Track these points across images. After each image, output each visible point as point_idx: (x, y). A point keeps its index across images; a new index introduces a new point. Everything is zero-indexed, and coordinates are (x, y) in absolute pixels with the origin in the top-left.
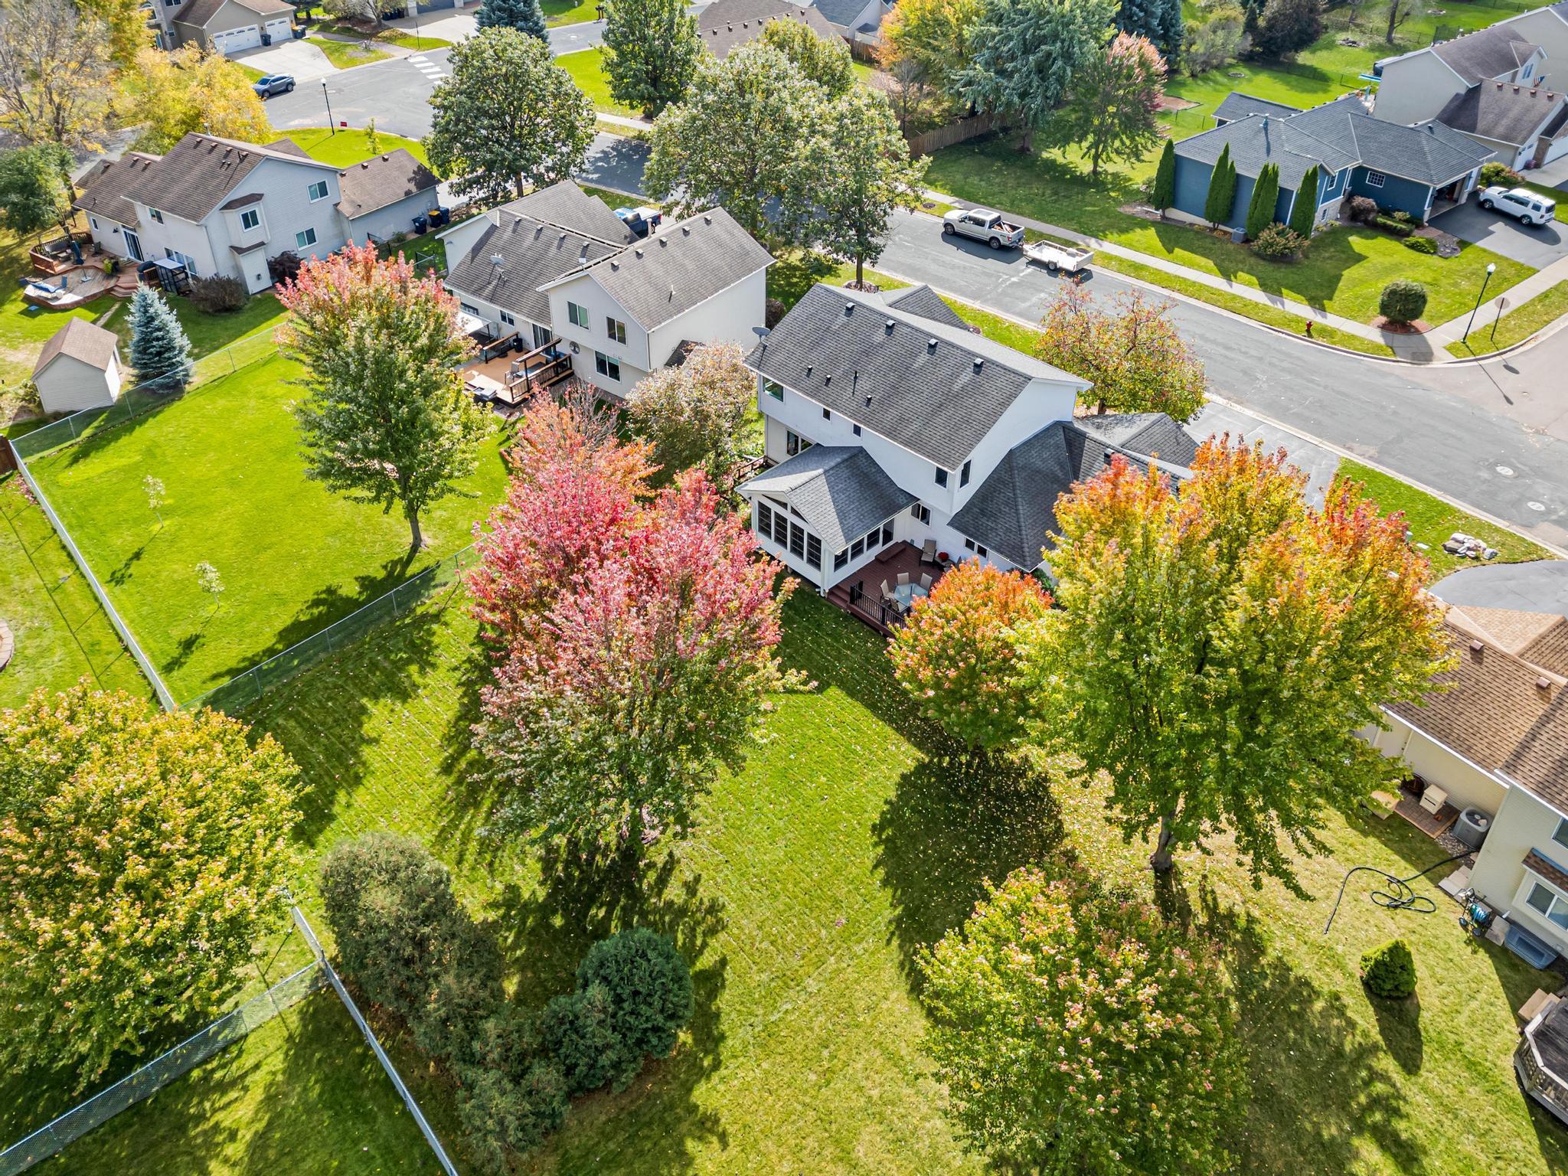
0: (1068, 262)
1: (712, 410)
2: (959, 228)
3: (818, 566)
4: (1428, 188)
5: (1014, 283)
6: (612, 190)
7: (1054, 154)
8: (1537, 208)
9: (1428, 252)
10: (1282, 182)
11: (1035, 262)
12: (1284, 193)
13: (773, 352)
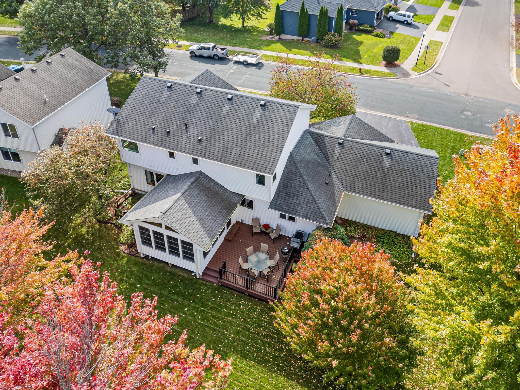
0: (253, 60)
1: (89, 170)
2: (198, 53)
3: (192, 260)
4: (375, 12)
5: (231, 73)
6: (7, 60)
7: (223, 21)
8: (409, 16)
9: (382, 37)
10: (329, 15)
11: (237, 62)
12: (331, 19)
13: (124, 123)
